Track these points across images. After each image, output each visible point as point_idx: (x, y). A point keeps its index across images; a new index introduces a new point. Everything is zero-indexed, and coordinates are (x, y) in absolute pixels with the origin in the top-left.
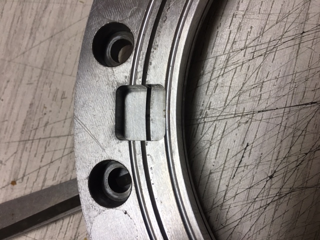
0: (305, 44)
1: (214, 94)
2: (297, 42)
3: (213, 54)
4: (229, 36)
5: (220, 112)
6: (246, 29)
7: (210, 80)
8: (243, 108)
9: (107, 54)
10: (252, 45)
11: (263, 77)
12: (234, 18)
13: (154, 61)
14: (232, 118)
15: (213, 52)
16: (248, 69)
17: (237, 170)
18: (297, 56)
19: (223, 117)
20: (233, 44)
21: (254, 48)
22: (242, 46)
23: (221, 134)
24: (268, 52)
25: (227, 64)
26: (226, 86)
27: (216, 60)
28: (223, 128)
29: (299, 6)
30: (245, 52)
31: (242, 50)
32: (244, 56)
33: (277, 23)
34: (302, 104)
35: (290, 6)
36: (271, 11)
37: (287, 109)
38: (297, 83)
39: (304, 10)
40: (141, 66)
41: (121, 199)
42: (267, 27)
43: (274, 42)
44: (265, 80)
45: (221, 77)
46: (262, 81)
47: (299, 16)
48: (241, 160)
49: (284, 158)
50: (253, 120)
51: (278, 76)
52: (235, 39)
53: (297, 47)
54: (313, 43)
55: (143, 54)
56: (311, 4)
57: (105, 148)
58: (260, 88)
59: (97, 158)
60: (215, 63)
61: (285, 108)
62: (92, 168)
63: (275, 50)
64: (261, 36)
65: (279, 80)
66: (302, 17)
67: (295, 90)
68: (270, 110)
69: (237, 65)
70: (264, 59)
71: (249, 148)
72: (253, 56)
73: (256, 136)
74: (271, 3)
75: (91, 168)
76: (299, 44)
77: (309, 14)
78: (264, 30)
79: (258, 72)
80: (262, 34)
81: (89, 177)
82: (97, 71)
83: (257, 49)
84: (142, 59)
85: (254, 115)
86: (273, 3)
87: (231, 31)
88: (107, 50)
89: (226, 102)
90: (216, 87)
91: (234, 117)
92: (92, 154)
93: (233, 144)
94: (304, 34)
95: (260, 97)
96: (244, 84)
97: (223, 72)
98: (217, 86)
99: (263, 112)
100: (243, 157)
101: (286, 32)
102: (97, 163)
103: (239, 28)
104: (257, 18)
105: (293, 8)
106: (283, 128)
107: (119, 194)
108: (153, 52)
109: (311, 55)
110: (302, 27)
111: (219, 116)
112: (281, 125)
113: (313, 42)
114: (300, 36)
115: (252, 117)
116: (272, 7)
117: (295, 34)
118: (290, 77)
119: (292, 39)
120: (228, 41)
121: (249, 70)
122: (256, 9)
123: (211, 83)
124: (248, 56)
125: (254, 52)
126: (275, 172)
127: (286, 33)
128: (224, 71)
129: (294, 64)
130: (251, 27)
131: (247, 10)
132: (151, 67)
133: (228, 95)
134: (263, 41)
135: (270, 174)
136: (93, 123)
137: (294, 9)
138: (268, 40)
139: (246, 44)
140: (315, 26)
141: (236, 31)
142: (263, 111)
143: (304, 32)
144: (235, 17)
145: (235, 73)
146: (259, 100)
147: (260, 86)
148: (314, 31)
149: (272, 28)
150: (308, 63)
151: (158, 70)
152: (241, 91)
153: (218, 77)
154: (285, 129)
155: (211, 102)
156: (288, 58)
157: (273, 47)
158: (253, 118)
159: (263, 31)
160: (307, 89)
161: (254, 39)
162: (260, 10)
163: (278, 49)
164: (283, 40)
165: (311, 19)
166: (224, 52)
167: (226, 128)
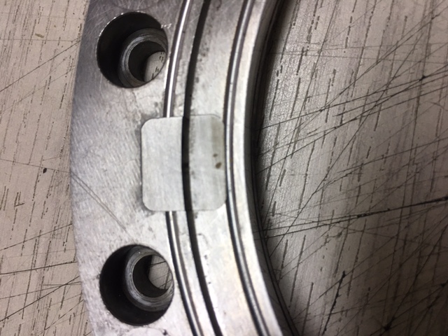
0: (428, 97)
1: (279, 188)
2: (415, 94)
3: (272, 119)
4: (298, 88)
5: (293, 219)
6: (325, 75)
7: (272, 165)
8: (331, 211)
9: (123, 68)
10: (337, 102)
11: (360, 157)
12: (304, 57)
13: (202, 76)
14: (315, 230)
15: (273, 115)
16: (335, 143)
17: (329, 318)
18: (416, 119)
19: (299, 228)
20: (305, 100)
21: (342, 106)
22: (321, 104)
23: (298, 258)
24: (365, 114)
25: (297, 135)
26: (299, 174)
27: (278, 130)
28: (300, 247)
29: (412, 33)
30: (328, 114)
31: (321, 111)
32: (326, 121)
33: (377, 63)
34: (431, 199)
35: (397, 33)
36: (365, 41)
37: (406, 211)
38: (420, 165)
39: (423, 38)
40: (181, 85)
41: (156, 308)
42: (361, 71)
43: (375, 95)
44: (366, 161)
45: (288, 158)
46: (359, 164)
47: (414, 49)
48: (335, 302)
49: (407, 295)
50: (349, 231)
51: (387, 153)
52: (307, 92)
53: (414, 102)
54: (440, 96)
55: (184, 65)
56: (433, 28)
57: (126, 226)
58: (357, 176)
59: (112, 243)
60: (278, 134)
61: (402, 208)
62: (105, 260)
63: (377, 109)
64: (352, 87)
65: (389, 161)
66: (420, 50)
67: (417, 178)
68: (377, 213)
69: (316, 137)
70: (360, 126)
71: (346, 280)
72: (342, 121)
73: (357, 258)
74: (365, 29)
75: (103, 259)
76: (418, 97)
77: (431, 45)
78: (356, 75)
79: (351, 149)
80: (353, 83)
81: (101, 275)
82: (107, 96)
83: (346, 109)
84: (183, 72)
85: (351, 222)
86: (368, 29)
87: (300, 79)
88: (123, 61)
89: (301, 201)
90: (282, 177)
91: (317, 227)
92: (103, 237)
93: (319, 274)
94: (425, 81)
95: (359, 192)
96: (329, 169)
97: (292, 149)
98: (284, 174)
99: (366, 217)
100: (337, 296)
101: (395, 77)
102: (113, 251)
103: (314, 73)
104: (343, 54)
105: (403, 37)
106: (401, 243)
107: (152, 299)
108: (201, 60)
109: (439, 116)
110: (421, 68)
111: (292, 226)
112: (397, 239)
113: (441, 92)
114: (418, 84)
115: (348, 225)
116: (367, 36)
117: (409, 81)
118: (407, 155)
119: (406, 90)
120: (297, 96)
121: (337, 145)
122: (340, 40)
123: (272, 169)
124: (333, 122)
125: (342, 114)
126: (393, 319)
127: (395, 80)
128: (294, 148)
129: (411, 133)
130: (335, 72)
131: (325, 41)
132: (198, 87)
133: (304, 190)
134: (356, 95)
135: (385, 324)
136: (104, 183)
137: (406, 38)
138: (364, 93)
139: (328, 101)
140: (443, 66)
141: (308, 78)
142: (365, 215)
143: (424, 77)
144: (306, 55)
145: (313, 150)
146: (358, 196)
147: (358, 172)
148: (441, 75)
149: (370, 72)
150: (435, 130)
151: (210, 91)
152: (326, 182)
153: (285, 158)
154: (405, 244)
155: (275, 202)
156: (401, 122)
157: (373, 104)
158: (350, 227)
159: (355, 78)
160: (437, 175)
161: (340, 91)
162: (347, 42)
163: (382, 108)
164: (390, 92)
165: (435, 54)
166: (291, 116)
167: (305, 247)
